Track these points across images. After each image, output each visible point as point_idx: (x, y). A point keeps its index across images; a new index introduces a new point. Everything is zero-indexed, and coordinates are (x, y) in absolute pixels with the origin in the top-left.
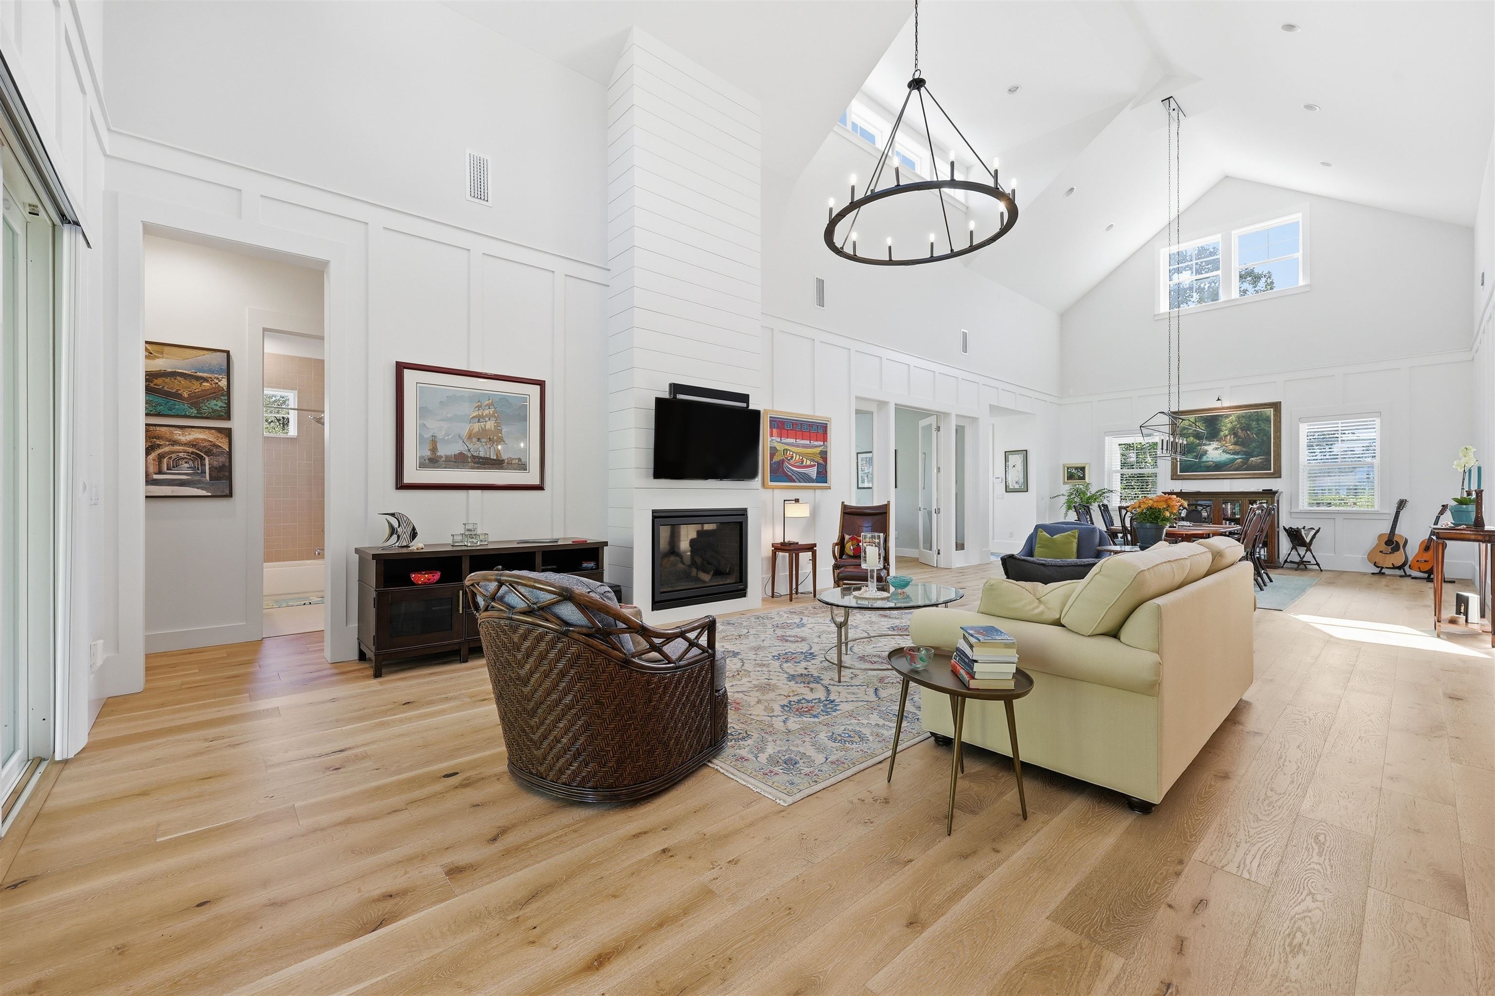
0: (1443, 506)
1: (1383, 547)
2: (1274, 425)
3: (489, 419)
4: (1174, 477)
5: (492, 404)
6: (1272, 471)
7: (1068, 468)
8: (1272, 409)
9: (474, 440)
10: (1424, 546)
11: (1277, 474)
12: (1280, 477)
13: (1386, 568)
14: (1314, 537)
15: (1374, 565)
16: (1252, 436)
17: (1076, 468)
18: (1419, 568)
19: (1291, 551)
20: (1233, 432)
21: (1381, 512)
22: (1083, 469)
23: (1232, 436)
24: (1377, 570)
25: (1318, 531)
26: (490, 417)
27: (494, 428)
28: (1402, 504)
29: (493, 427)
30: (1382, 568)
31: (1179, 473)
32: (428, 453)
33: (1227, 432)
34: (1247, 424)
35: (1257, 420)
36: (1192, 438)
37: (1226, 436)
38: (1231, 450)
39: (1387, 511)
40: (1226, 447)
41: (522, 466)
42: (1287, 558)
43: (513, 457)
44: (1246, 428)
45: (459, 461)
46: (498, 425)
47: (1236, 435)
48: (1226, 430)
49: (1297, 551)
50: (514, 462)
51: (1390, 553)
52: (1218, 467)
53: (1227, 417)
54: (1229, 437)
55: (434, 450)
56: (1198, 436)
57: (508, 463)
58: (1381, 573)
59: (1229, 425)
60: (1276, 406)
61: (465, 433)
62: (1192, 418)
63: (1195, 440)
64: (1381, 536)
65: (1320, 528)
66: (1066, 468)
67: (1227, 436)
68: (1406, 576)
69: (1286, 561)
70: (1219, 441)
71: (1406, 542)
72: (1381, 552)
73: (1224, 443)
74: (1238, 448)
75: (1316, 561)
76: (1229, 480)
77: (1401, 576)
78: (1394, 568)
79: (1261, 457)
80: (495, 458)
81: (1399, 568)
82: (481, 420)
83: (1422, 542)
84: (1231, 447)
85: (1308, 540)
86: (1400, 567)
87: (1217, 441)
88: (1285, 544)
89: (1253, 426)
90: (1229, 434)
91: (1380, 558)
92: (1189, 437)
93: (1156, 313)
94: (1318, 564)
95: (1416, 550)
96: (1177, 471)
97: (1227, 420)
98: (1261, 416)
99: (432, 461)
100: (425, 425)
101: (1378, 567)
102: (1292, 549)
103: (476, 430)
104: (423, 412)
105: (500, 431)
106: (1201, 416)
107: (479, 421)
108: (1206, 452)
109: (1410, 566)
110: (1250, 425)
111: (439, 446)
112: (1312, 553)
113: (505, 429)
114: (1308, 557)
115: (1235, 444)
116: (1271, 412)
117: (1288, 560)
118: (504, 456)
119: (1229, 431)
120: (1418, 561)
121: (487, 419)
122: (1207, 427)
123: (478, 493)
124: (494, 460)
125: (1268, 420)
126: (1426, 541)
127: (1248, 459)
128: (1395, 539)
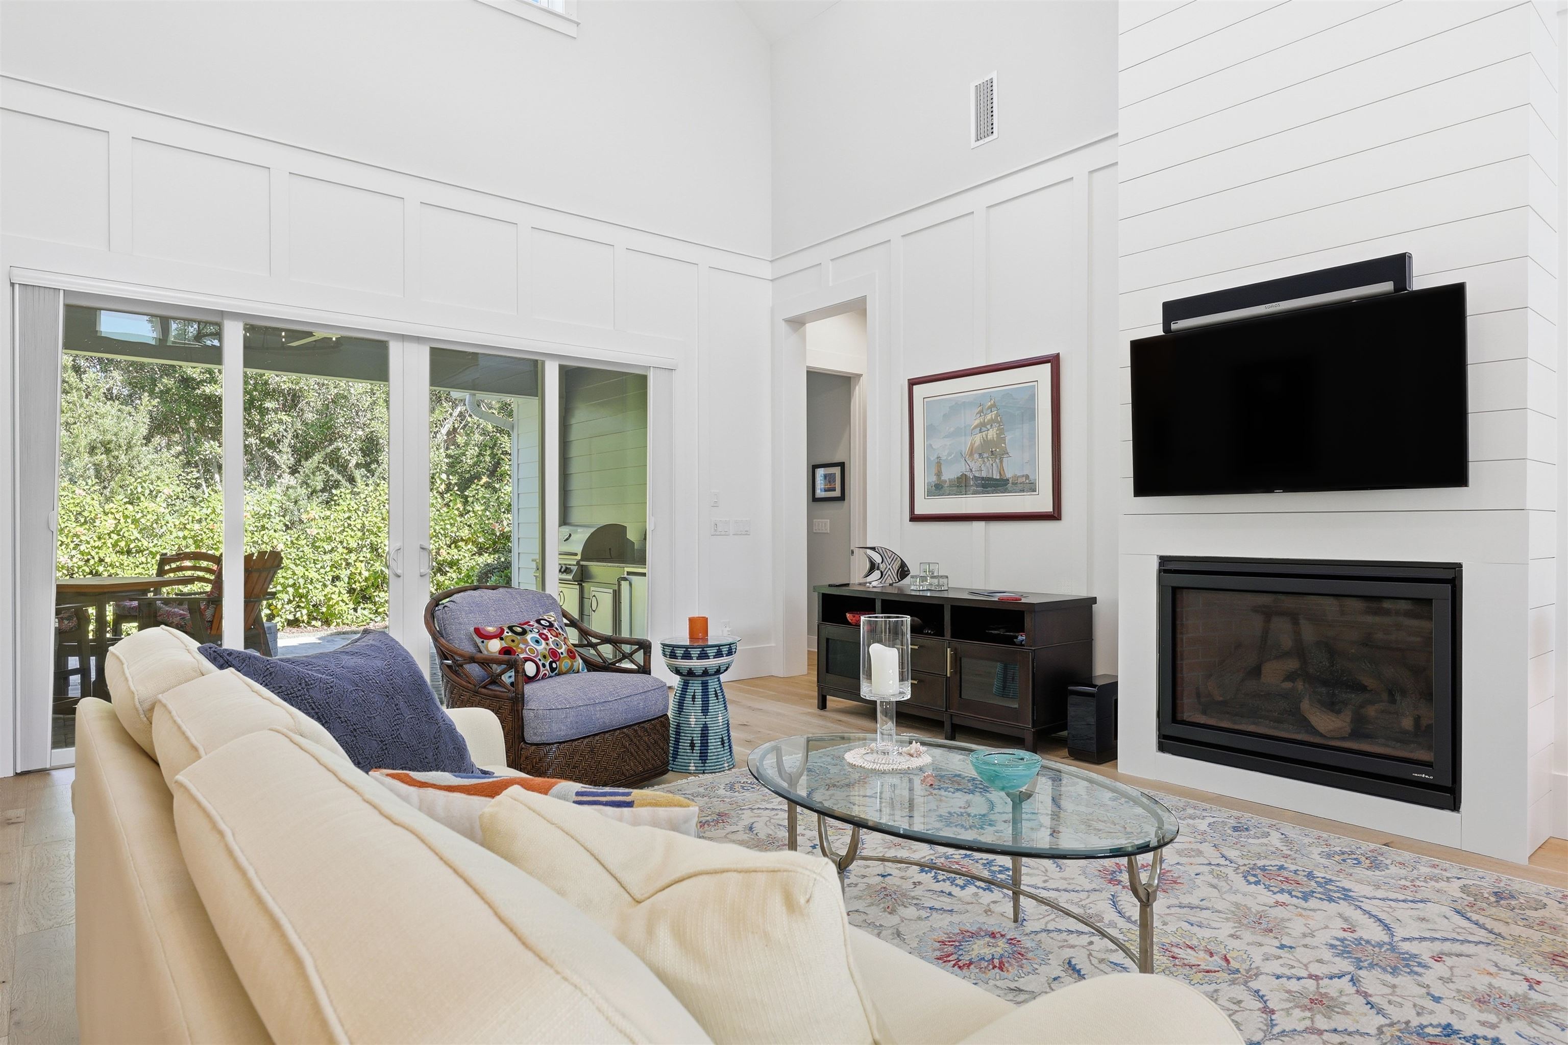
3: (992, 426)
5: (994, 405)
9: (976, 456)
26: (992, 422)
27: (997, 437)
29: (995, 436)
32: (934, 479)
41: (1030, 487)
43: (1019, 474)
45: (962, 485)
46: (1001, 432)
50: (1020, 480)
55: (939, 474)
57: (1013, 483)
61: (966, 449)
80: (998, 477)
82: (984, 429)
99: (937, 489)
100: (931, 445)
103: (978, 443)
104: (930, 430)
105: (1004, 440)
107: (981, 432)
111: (943, 469)
113: (1009, 437)
118: (1009, 474)
121: (989, 427)
123: (981, 524)
124: (996, 480)
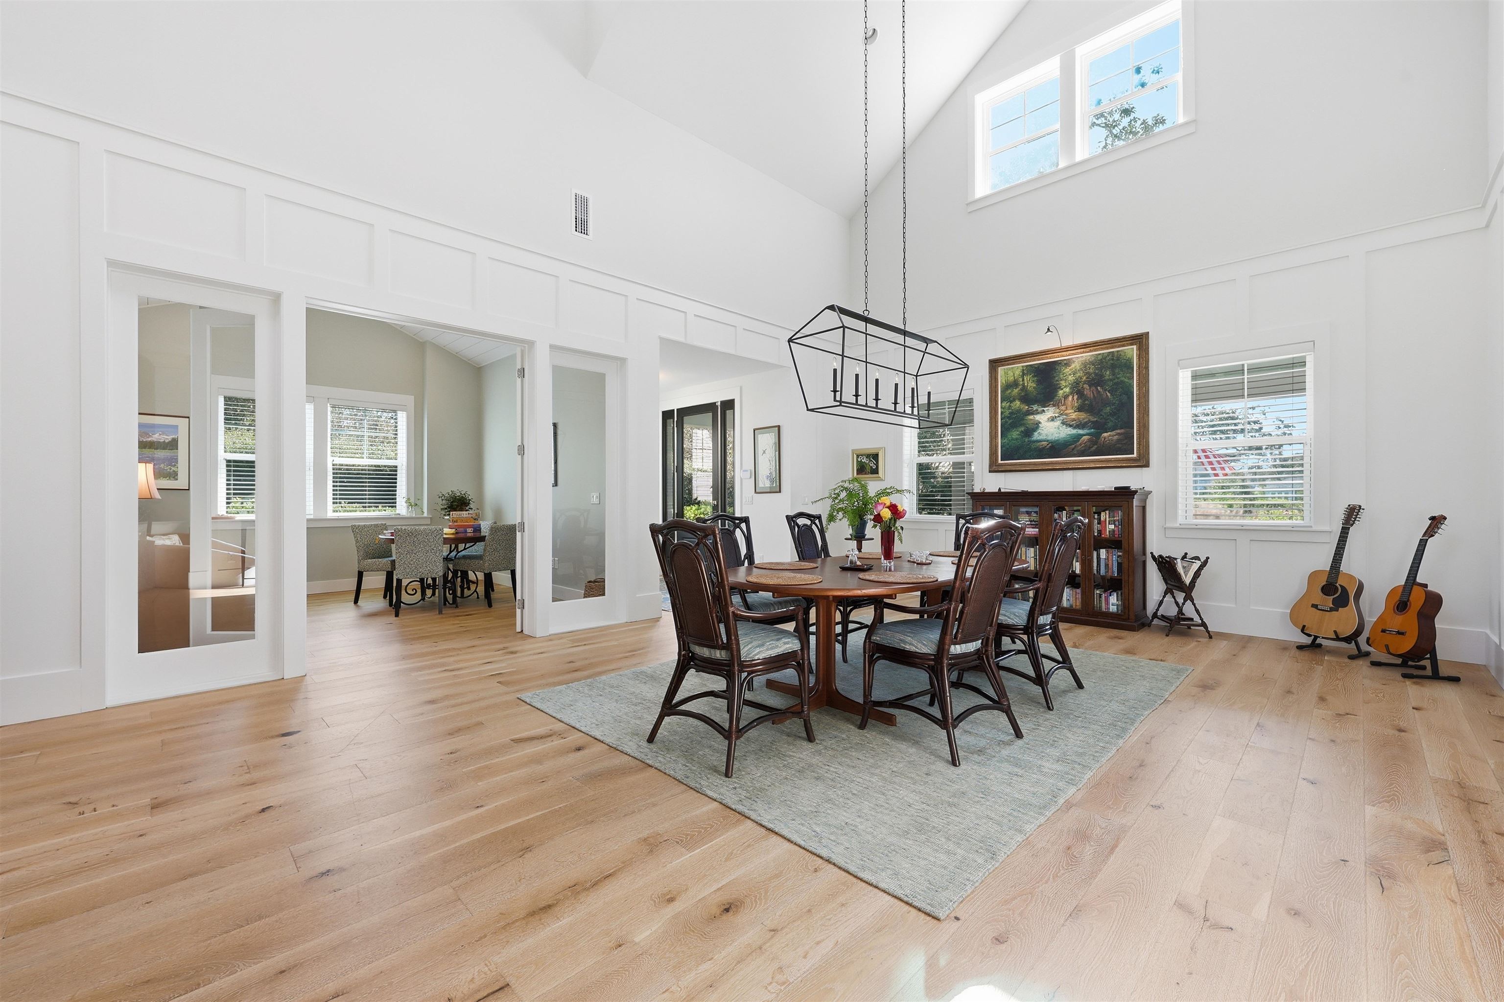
0: (1433, 518)
1: (1318, 597)
2: (1139, 375)
4: (994, 468)
6: (1135, 455)
7: (858, 457)
8: (1135, 347)
10: (1397, 598)
11: (1143, 462)
12: (1147, 465)
13: (1323, 638)
14: (1197, 574)
15: (1302, 631)
16: (1104, 396)
17: (868, 456)
18: (1387, 647)
19: (1164, 597)
20: (1076, 387)
21: (1314, 528)
22: (875, 457)
23: (1076, 397)
24: (1307, 640)
25: (1205, 563)
28: (1352, 514)
30: (1316, 637)
31: (1000, 462)
33: (1067, 390)
34: (1096, 374)
35: (1113, 367)
36: (1018, 403)
37: (1066, 397)
38: (1074, 420)
39: (1327, 528)
40: (1066, 415)
42: (1157, 610)
44: (1096, 381)
47: (1080, 394)
48: (1066, 387)
49: (1174, 597)
51: (1331, 610)
52: (1056, 449)
53: (1067, 363)
54: (1070, 398)
56: (1026, 399)
58: (1314, 646)
59: (1071, 378)
60: (1141, 340)
62: (1018, 367)
63: (1022, 406)
64: (1314, 576)
65: (1208, 558)
66: (855, 456)
67: (1068, 396)
68: (1362, 655)
69: (1155, 615)
70: (1056, 405)
71: (1360, 588)
72: (1315, 606)
73: (1063, 408)
74: (1083, 416)
75: (1201, 619)
76: (1071, 472)
77: (1352, 657)
78: (1338, 638)
79: (1118, 431)
81: (1348, 640)
83: (1393, 591)
84: (1074, 416)
85: (1187, 580)
86: (1352, 638)
87: (1054, 405)
88: (1155, 584)
89: (1107, 377)
90: (1072, 393)
91: (1312, 618)
92: (1014, 400)
93: (970, 200)
94: (1204, 624)
95: (1380, 608)
96: (997, 460)
97: (1067, 370)
98: (1118, 359)
101: (1309, 635)
102: (1166, 594)
106: (1030, 365)
108: (1037, 424)
109: (1368, 639)
110: (1102, 376)
112: (1194, 605)
114: (1189, 610)
115: (1080, 409)
116: (1132, 351)
117: (1159, 614)
119: (1070, 389)
120: (1383, 631)
122: (1039, 382)
125: (1129, 366)
126: (1401, 590)
127: (1097, 436)
128: (1341, 581)
